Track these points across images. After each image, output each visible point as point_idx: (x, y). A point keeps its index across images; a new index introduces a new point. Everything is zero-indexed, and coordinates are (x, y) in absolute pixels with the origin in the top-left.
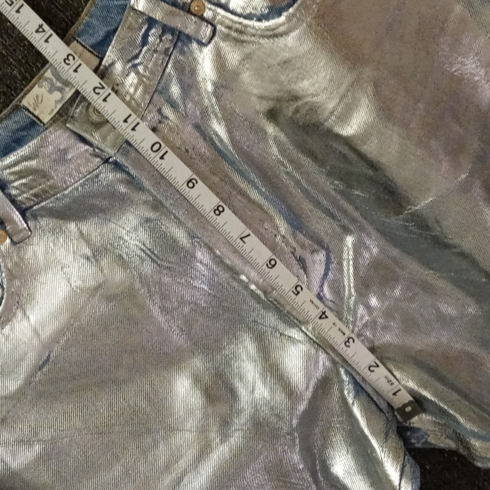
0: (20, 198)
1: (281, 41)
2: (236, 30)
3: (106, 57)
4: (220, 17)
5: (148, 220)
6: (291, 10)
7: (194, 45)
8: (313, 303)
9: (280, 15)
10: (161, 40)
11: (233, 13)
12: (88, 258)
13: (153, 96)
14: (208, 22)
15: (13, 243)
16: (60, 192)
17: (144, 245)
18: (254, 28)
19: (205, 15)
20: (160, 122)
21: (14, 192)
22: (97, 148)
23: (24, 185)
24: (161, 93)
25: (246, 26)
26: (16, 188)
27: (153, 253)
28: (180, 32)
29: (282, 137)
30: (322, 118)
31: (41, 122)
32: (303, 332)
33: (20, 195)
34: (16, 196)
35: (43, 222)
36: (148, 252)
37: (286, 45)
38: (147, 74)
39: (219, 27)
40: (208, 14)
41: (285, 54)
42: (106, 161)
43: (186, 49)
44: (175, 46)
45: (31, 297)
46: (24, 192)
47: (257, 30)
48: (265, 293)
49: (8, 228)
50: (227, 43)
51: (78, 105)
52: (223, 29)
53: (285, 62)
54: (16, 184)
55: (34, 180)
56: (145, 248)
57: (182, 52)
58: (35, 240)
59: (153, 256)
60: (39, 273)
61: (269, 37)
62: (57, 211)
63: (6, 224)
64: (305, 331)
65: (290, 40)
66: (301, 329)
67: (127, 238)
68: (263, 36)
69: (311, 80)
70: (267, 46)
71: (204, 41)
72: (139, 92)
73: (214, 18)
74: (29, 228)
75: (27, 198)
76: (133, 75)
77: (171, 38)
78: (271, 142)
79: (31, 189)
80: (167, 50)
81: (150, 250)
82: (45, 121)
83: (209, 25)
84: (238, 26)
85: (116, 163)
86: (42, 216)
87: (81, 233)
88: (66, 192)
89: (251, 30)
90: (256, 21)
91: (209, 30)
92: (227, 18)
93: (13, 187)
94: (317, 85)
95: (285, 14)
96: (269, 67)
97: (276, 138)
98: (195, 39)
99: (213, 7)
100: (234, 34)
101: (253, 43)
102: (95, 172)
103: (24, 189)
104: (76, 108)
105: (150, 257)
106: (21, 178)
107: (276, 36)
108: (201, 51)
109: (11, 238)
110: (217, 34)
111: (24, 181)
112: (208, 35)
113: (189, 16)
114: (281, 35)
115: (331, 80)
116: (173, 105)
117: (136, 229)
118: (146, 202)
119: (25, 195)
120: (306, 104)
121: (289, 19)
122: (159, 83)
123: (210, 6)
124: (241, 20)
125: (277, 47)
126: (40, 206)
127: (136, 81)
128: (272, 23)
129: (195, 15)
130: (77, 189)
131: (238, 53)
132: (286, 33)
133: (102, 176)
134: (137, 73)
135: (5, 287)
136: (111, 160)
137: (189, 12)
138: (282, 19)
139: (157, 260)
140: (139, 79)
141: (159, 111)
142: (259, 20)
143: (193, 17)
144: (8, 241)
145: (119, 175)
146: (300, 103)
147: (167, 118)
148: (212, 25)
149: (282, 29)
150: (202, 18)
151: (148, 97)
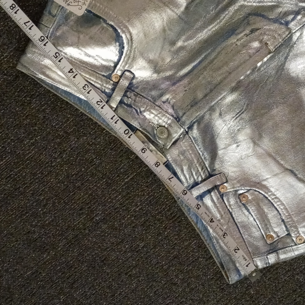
0: (203, 177)
1: (135, 37)
2: (128, 60)
3: (135, 126)
4: (121, 67)
5: (220, 115)
6: (119, 31)
7: (134, 81)
8: (206, 214)
9: (122, 37)
10: (130, 98)
11: (119, 60)
12: (238, 146)
13: (156, 105)
14: (123, 74)
15: (227, 182)
16: (201, 157)
17: (234, 117)
18: (127, 51)
19: (120, 75)
20: (169, 103)
21: (200, 179)
22: (180, 136)
23: (196, 174)
24: (155, 101)
25: (126, 55)
26: (198, 178)
27: (238, 113)
28: (127, 88)
29: (183, 38)
30: (176, 17)
31: (166, 162)
32: (295, 32)
33: (201, 177)
34: (202, 178)
35: (217, 166)
36: (238, 115)
37: (137, 34)
38: (145, 106)
39: (126, 68)
40: (119, 73)
41: (141, 35)
42: (187, 132)
43: (135, 86)
44: (134, 91)
45: (256, 176)
46: (200, 174)
47: (128, 49)
48: (270, 53)
49: (218, 184)
50: (134, 65)
51: (158, 142)
52: (127, 66)
53: (145, 35)
54: (196, 178)
55: (194, 168)
56: (235, 117)
57: (137, 88)
58: (226, 171)
59: (240, 113)
60: (244, 171)
61: (132, 43)
62: (212, 159)
63: (216, 184)
64: (295, 31)
65: (134, 31)
66: (294, 33)
67: (229, 126)
68: (132, 46)
69: (155, 22)
70: (136, 44)
71: (132, 76)
72: (154, 112)
73: (121, 70)
74: (220, 174)
75: (203, 173)
76: (145, 114)
77: (129, 92)
78: (186, 44)
79: (198, 170)
80: (134, 95)
81: (236, 115)
82: (166, 160)
83: (125, 73)
84: (126, 59)
85: (189, 128)
86: (214, 167)
87: (224, 148)
88: (201, 154)
89: (128, 52)
90: (124, 50)
91: (127, 73)
92: (122, 64)
93: (197, 179)
94: (158, 19)
95: (121, 34)
96: (147, 44)
97: (184, 42)
98: (131, 81)
99: (116, 70)
100: (130, 61)
101: (135, 51)
102: (192, 139)
103: (198, 175)
104: (160, 143)
105: (240, 115)
106: (192, 174)
107: (132, 40)
108: (137, 78)
109: (224, 183)
110: (129, 69)
111: (194, 174)
112: (130, 74)
113: (120, 82)
114: (131, 37)
115: (156, 11)
116: (161, 95)
117: (224, 121)
118: (210, 115)
119: (202, 174)
120: (167, 25)
121: (124, 32)
122: (150, 101)
123: (115, 72)
124: (123, 57)
125: (137, 39)
126: (208, 167)
127: (148, 113)
128: (125, 41)
129: (119, 80)
130: (200, 149)
131: (139, 59)
132: (131, 34)
133: (194, 135)
134: (144, 111)
135: (249, 188)
136: (187, 130)
137: (118, 83)
138: (123, 36)
139: (242, 111)
140: (147, 111)
141: (164, 102)
142: (123, 47)
143: (120, 81)
144: (225, 184)
145: (195, 127)
146: (166, 28)
147: (168, 99)
148: (124, 72)
149: (128, 36)
150: (121, 77)
151: (157, 108)
